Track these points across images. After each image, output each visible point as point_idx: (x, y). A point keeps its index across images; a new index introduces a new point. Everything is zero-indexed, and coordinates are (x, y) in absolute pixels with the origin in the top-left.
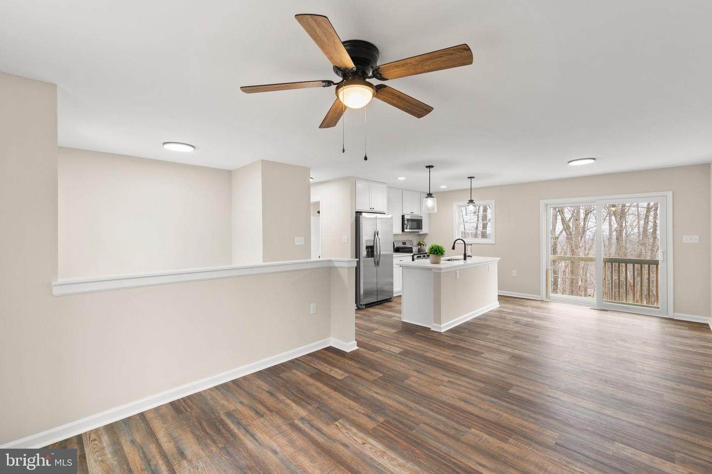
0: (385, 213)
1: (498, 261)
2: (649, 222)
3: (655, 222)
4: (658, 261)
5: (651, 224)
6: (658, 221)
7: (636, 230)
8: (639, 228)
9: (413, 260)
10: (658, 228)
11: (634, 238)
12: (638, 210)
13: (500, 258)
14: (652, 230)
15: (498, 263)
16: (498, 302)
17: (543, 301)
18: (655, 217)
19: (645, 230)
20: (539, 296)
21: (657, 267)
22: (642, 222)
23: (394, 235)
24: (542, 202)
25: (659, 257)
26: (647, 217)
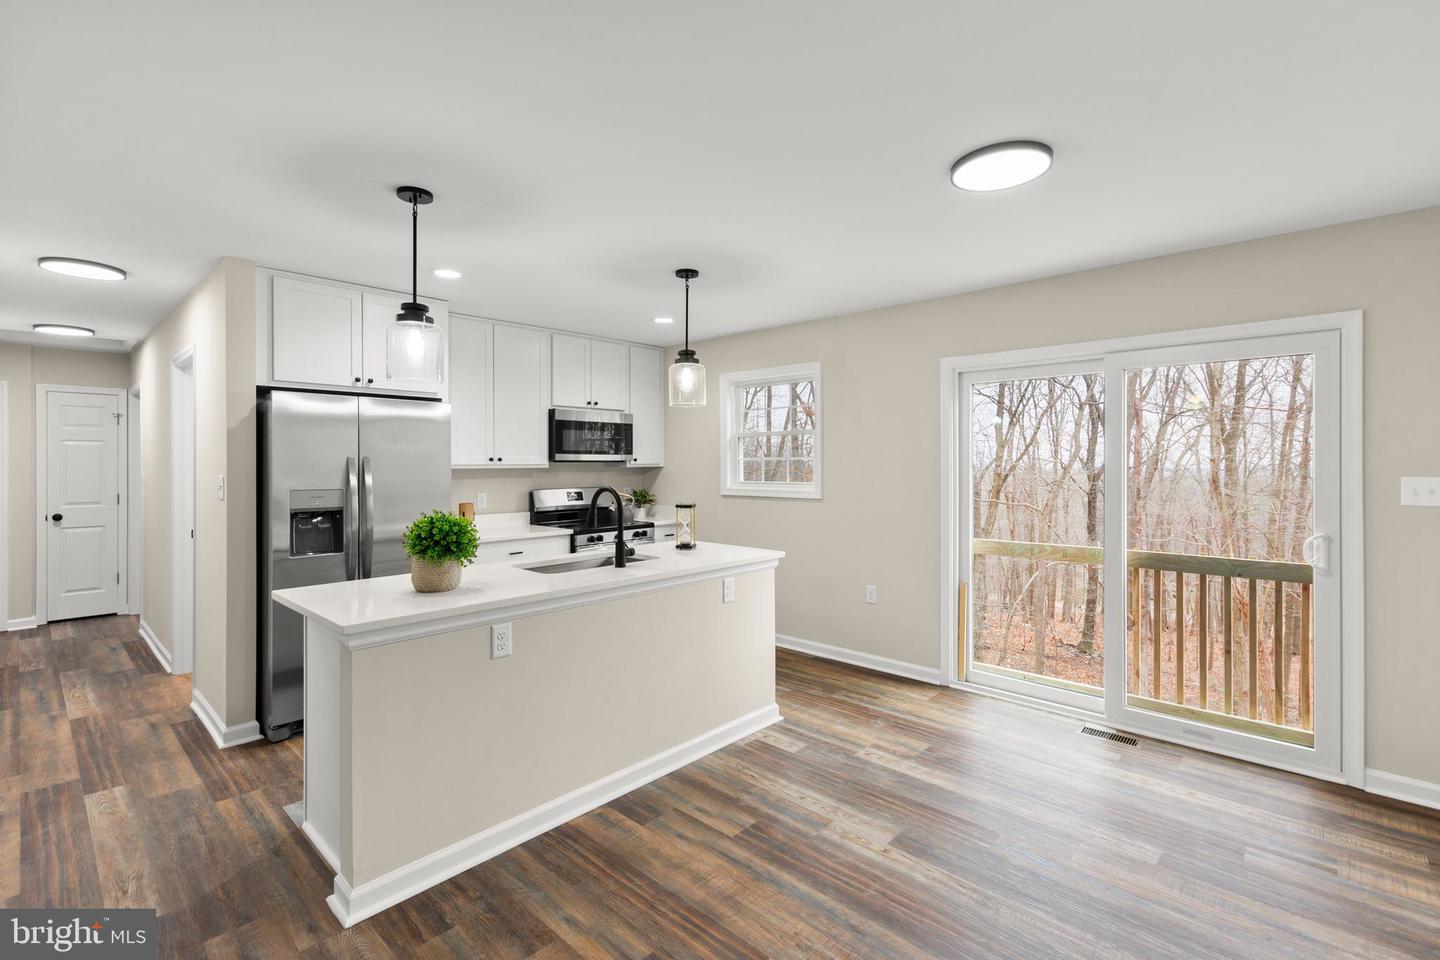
0: (439, 400)
1: (776, 563)
2: (1294, 442)
3: (1306, 441)
4: (1309, 568)
5: (1298, 446)
6: (1312, 441)
7: (1266, 461)
8: (1273, 458)
9: (573, 549)
10: (1313, 455)
11: (1264, 477)
12: (1272, 417)
13: (782, 554)
14: (1299, 459)
15: (777, 570)
16: (776, 706)
17: (947, 687)
18: (1307, 430)
19: (1285, 456)
20: (938, 672)
21: (1306, 589)
22: (1278, 443)
23: (453, 470)
24: (948, 365)
25: (1313, 557)
26: (1289, 428)
